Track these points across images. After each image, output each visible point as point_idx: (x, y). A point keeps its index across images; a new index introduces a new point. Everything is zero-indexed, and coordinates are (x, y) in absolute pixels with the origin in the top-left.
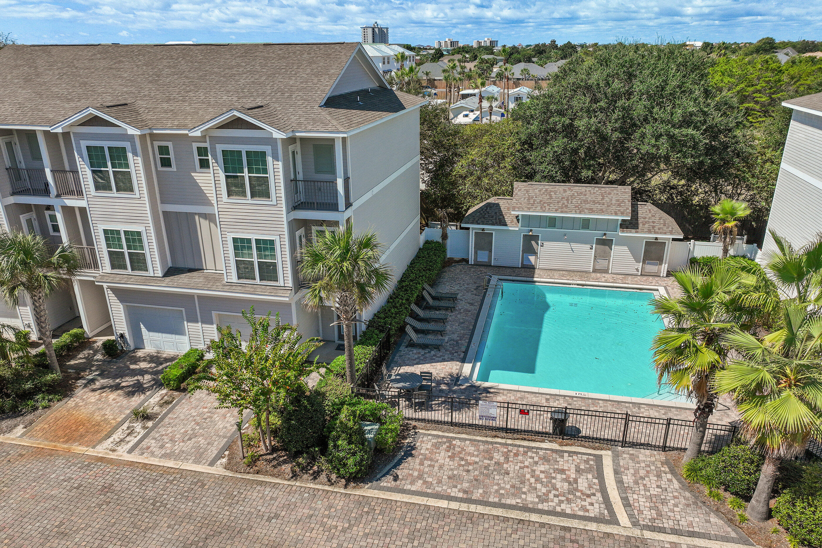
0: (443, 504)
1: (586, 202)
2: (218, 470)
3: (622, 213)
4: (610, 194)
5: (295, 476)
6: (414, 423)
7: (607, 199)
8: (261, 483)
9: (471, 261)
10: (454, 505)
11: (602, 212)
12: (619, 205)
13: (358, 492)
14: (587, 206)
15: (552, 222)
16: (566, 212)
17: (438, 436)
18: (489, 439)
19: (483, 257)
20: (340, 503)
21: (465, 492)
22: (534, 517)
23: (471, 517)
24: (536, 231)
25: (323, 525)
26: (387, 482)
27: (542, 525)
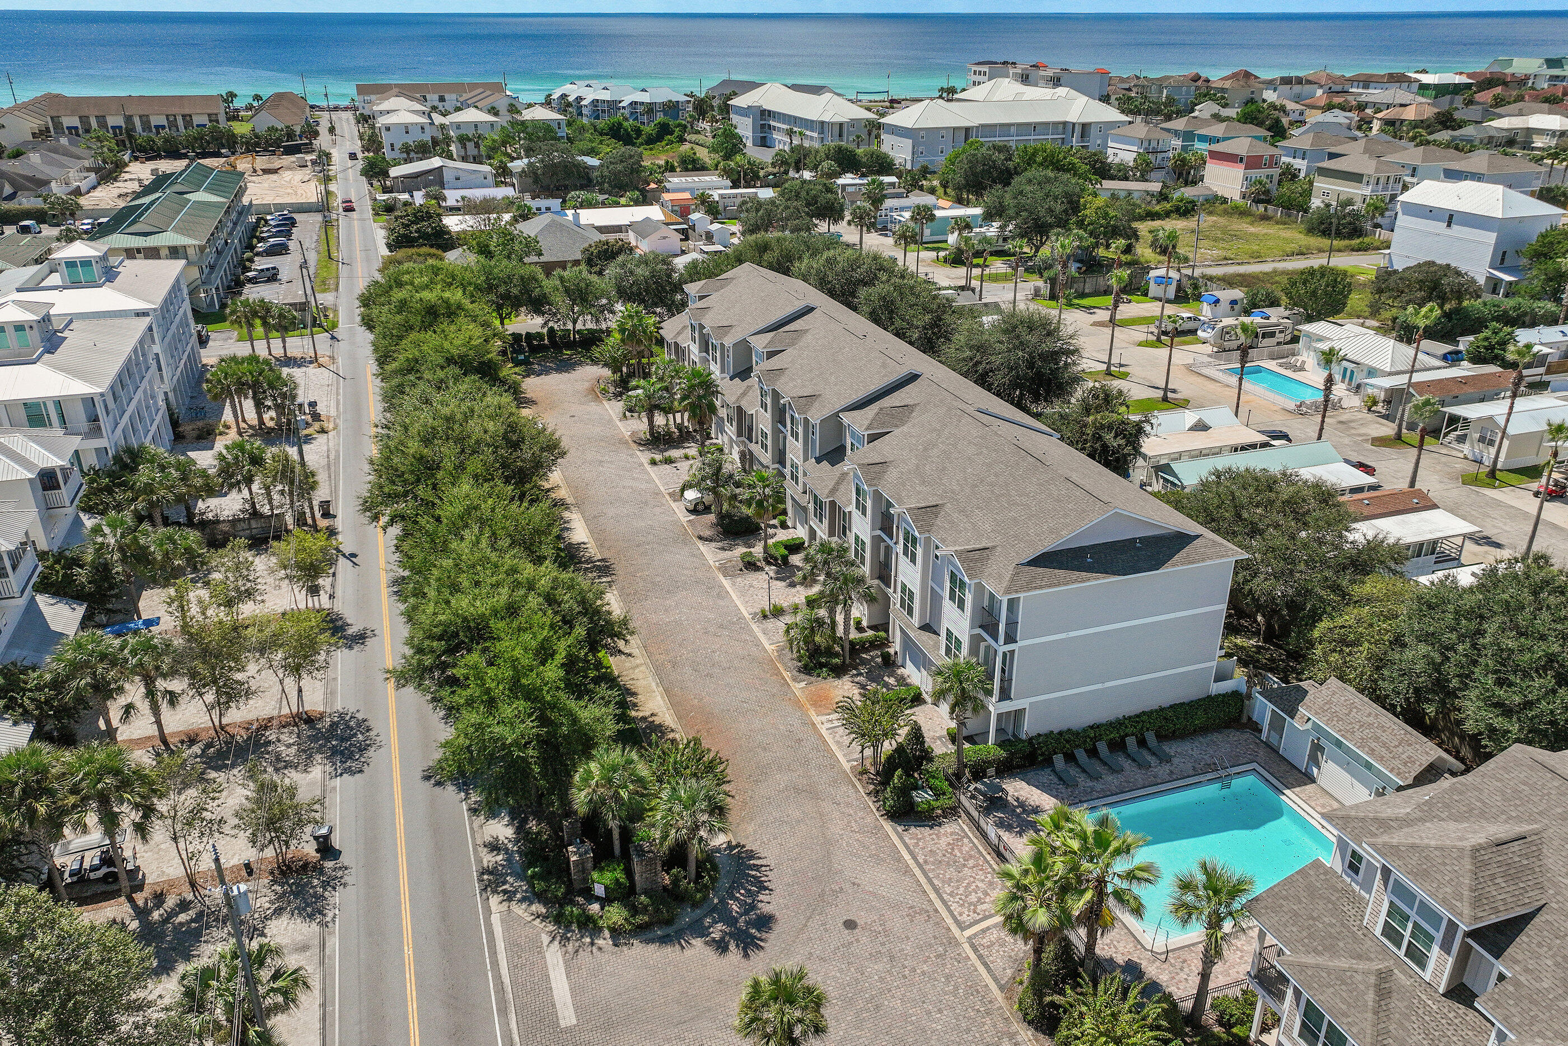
0: (907, 857)
1: (1377, 739)
2: (847, 766)
3: (1398, 774)
4: (1410, 745)
5: (869, 794)
6: (963, 815)
7: (1400, 749)
8: (854, 786)
9: (1264, 737)
10: (911, 862)
11: (1381, 759)
12: (1405, 764)
13: (884, 823)
14: (1373, 745)
15: (1339, 744)
16: (1346, 738)
17: (963, 830)
18: (984, 853)
19: (1274, 740)
20: (869, 820)
21: (926, 862)
22: (933, 896)
23: (907, 871)
24: (1323, 742)
25: (849, 822)
26: (900, 829)
27: (930, 901)
